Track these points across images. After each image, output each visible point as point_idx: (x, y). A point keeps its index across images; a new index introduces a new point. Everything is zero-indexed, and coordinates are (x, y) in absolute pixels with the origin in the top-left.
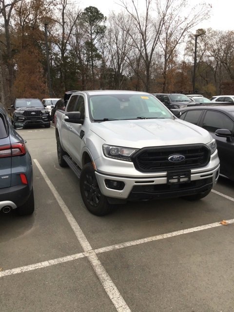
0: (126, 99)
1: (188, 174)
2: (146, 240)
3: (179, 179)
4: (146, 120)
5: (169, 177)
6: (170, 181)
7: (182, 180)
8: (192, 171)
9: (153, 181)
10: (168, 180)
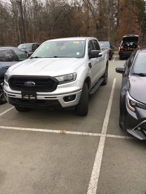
7: (31, 98)
9: (15, 96)
10: (22, 96)
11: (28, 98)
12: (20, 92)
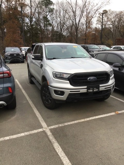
0: (65, 47)
1: (98, 87)
2: (76, 122)
3: (93, 90)
4: (76, 59)
5: (88, 89)
6: (88, 91)
7: (95, 90)
8: (100, 85)
9: (79, 91)
12: (86, 87)
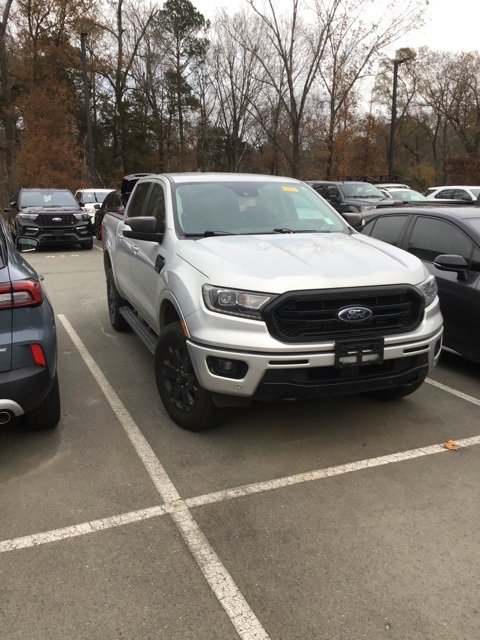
0: (251, 191)
1: (379, 347)
2: (292, 480)
3: (359, 357)
4: (292, 235)
5: (339, 351)
6: (341, 360)
7: (365, 358)
8: (387, 339)
9: (306, 361)
10: (337, 358)
11: (353, 360)
12: (330, 345)
